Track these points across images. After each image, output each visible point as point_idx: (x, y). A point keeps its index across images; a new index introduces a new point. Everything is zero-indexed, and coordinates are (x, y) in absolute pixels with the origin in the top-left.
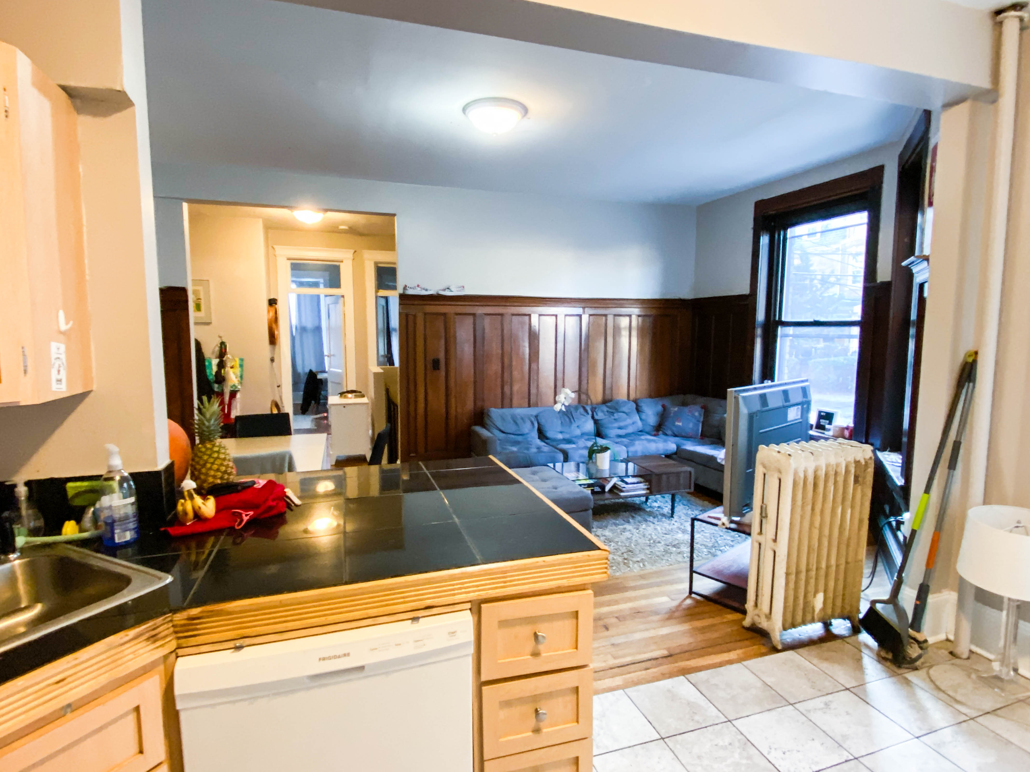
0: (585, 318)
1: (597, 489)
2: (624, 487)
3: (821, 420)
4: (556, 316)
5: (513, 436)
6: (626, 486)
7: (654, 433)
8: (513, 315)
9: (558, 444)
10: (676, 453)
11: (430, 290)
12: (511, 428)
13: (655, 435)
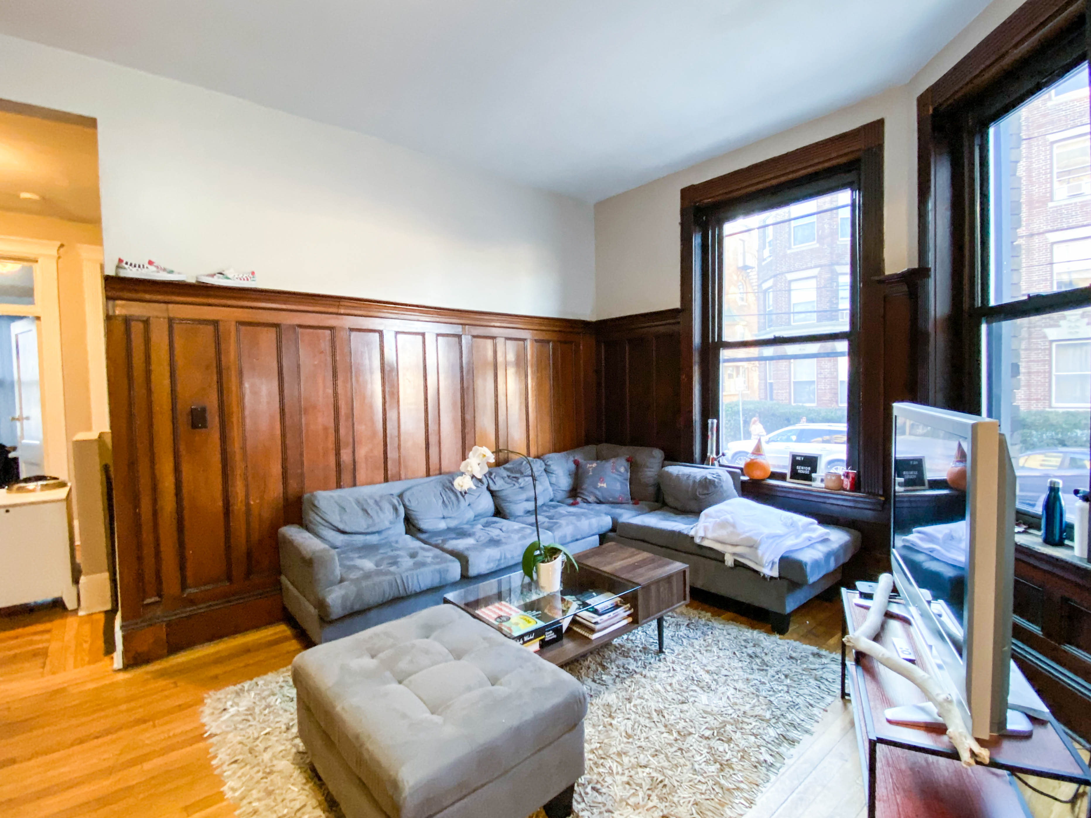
0: (465, 340)
1: (550, 635)
2: (596, 623)
3: (798, 467)
4: (423, 335)
5: (361, 538)
6: (597, 618)
7: (571, 501)
8: (352, 330)
9: (444, 541)
10: (613, 530)
11: (179, 273)
12: (360, 523)
13: (573, 504)
